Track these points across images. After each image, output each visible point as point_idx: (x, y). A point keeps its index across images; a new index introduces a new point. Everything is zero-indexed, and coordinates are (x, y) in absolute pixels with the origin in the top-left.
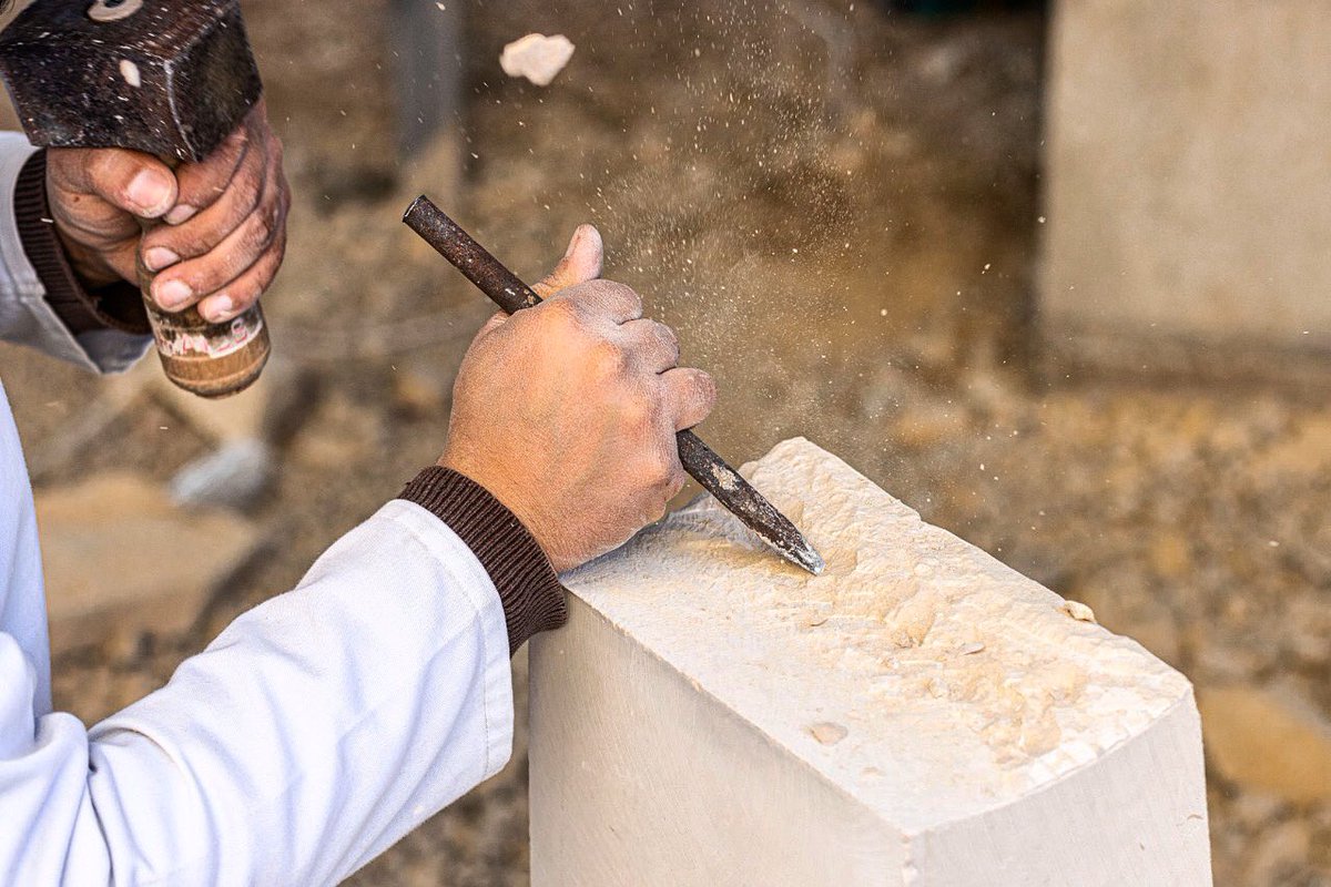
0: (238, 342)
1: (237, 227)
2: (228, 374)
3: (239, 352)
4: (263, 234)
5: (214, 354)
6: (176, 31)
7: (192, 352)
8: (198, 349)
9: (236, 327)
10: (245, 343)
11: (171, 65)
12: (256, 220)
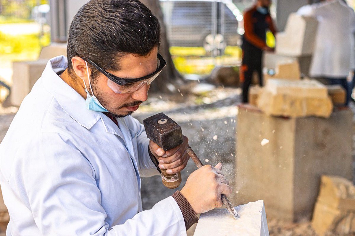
0: (172, 181)
1: (176, 161)
2: (170, 185)
3: (172, 183)
4: (180, 163)
5: (168, 182)
6: (166, 130)
7: (164, 179)
8: (165, 180)
9: (172, 178)
10: (173, 181)
11: (162, 135)
12: (179, 160)
